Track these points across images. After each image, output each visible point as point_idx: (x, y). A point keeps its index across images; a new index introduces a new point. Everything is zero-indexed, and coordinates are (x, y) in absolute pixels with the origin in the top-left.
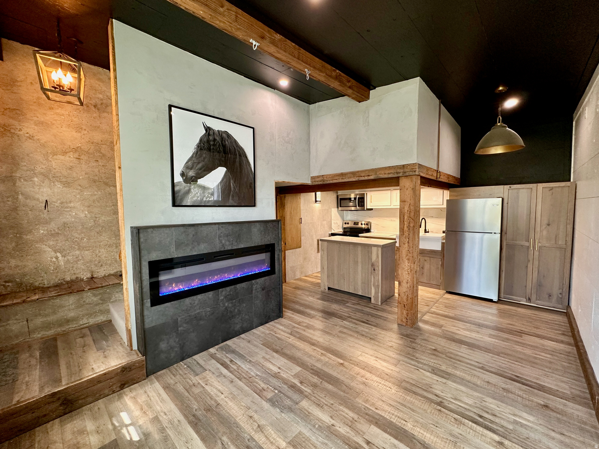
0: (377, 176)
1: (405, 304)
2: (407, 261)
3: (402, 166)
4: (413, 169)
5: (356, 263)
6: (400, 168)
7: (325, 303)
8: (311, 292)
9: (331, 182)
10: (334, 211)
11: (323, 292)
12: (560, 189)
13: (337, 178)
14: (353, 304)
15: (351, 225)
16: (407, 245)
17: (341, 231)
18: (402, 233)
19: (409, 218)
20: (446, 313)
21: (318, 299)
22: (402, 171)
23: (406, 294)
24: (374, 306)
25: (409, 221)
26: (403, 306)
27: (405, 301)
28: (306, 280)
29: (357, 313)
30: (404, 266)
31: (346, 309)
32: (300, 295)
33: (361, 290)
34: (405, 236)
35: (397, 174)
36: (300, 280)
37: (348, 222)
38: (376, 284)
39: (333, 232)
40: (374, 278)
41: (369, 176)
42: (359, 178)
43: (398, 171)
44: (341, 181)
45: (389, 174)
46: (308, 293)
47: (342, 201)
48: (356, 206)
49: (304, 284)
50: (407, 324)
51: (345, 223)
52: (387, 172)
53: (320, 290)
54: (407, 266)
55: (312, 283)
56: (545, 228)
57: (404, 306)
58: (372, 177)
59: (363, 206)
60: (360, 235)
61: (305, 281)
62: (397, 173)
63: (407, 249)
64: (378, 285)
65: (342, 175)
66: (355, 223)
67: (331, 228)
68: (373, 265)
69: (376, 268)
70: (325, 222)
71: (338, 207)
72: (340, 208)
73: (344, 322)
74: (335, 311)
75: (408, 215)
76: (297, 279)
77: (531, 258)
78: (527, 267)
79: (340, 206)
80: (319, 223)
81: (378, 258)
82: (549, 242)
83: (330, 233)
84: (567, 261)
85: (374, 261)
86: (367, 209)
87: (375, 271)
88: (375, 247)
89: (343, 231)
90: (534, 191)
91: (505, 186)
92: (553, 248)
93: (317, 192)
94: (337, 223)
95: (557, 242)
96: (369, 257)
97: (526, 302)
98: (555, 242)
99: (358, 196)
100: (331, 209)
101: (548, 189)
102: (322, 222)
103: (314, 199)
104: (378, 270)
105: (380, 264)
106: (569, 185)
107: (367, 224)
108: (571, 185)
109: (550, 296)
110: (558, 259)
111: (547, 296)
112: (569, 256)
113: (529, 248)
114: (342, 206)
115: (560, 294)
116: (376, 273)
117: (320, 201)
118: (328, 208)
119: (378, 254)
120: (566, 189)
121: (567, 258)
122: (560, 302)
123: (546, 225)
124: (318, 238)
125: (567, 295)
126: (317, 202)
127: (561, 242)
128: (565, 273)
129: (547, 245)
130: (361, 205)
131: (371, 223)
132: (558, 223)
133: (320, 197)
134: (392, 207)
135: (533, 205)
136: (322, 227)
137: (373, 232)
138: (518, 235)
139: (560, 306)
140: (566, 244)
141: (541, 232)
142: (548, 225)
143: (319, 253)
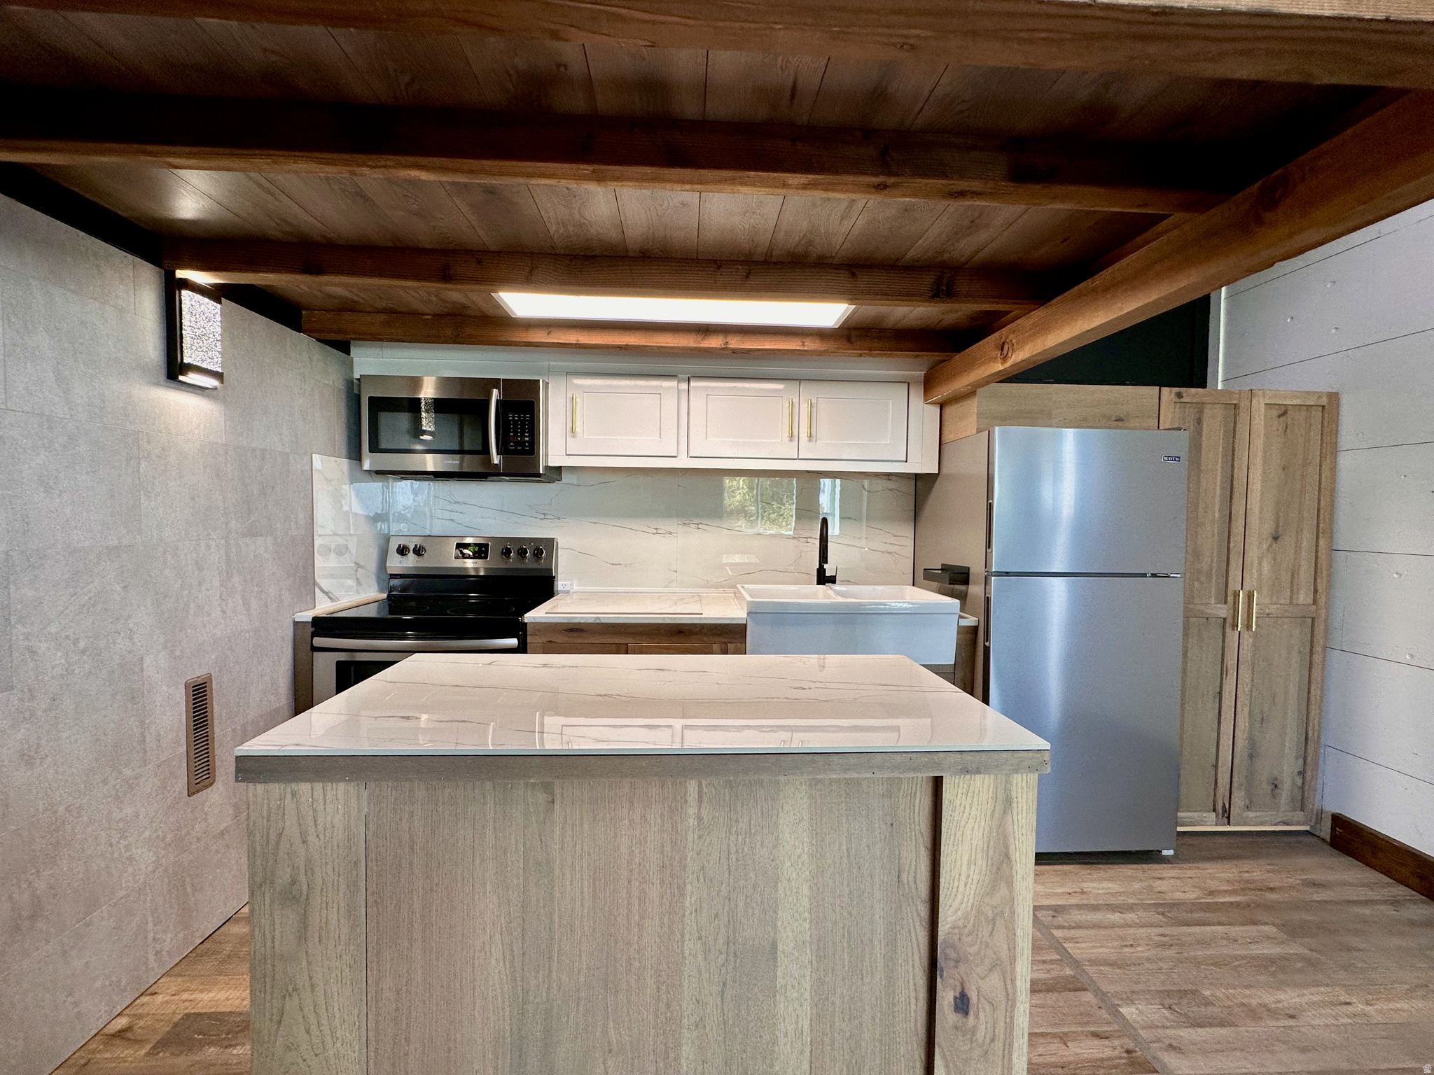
10: (331, 472)
12: (1304, 412)
17: (368, 595)
37: (421, 541)
39: (323, 607)
47: (385, 418)
48: (485, 450)
51: (402, 550)
56: (1268, 550)
59: (531, 449)
69: (984, 984)
72: (370, 461)
77: (1231, 661)
78: (1220, 693)
79: (374, 448)
80: (208, 547)
81: (1010, 883)
82: (1275, 598)
83: (307, 616)
84: (1317, 658)
85: (966, 917)
86: (547, 468)
87: (966, 1013)
88: (979, 777)
89: (385, 596)
90: (1243, 416)
91: (1165, 390)
92: (1286, 620)
93: (184, 292)
94: (341, 551)
95: (1295, 596)
96: (904, 876)
97: (1216, 825)
98: (1291, 598)
99: (495, 392)
100: (307, 458)
101: (1275, 413)
102: (232, 542)
103: (152, 347)
104: (1001, 997)
105: (1019, 941)
106: (1324, 401)
107: (538, 553)
108: (1329, 402)
109: (1276, 786)
110: (1295, 660)
111: (1269, 788)
112: (1321, 642)
113: (1227, 624)
114: (383, 446)
115: (1300, 773)
116: (980, 1035)
117: (218, 376)
118: (288, 450)
119: (1005, 838)
120: (1317, 414)
121: (1318, 649)
122: (1298, 805)
123: (1270, 540)
124: (196, 673)
125: (1314, 777)
126: (181, 378)
127: (1304, 597)
128: (1313, 699)
129: (1273, 609)
130: (517, 443)
131: (557, 543)
132: (1300, 530)
133: (219, 344)
134: (683, 462)
135: (1240, 464)
136: (236, 579)
137: (568, 592)
138: (1198, 580)
139: (1300, 815)
140: (1315, 602)
141: (1260, 564)
142: (1276, 538)
143: (211, 785)
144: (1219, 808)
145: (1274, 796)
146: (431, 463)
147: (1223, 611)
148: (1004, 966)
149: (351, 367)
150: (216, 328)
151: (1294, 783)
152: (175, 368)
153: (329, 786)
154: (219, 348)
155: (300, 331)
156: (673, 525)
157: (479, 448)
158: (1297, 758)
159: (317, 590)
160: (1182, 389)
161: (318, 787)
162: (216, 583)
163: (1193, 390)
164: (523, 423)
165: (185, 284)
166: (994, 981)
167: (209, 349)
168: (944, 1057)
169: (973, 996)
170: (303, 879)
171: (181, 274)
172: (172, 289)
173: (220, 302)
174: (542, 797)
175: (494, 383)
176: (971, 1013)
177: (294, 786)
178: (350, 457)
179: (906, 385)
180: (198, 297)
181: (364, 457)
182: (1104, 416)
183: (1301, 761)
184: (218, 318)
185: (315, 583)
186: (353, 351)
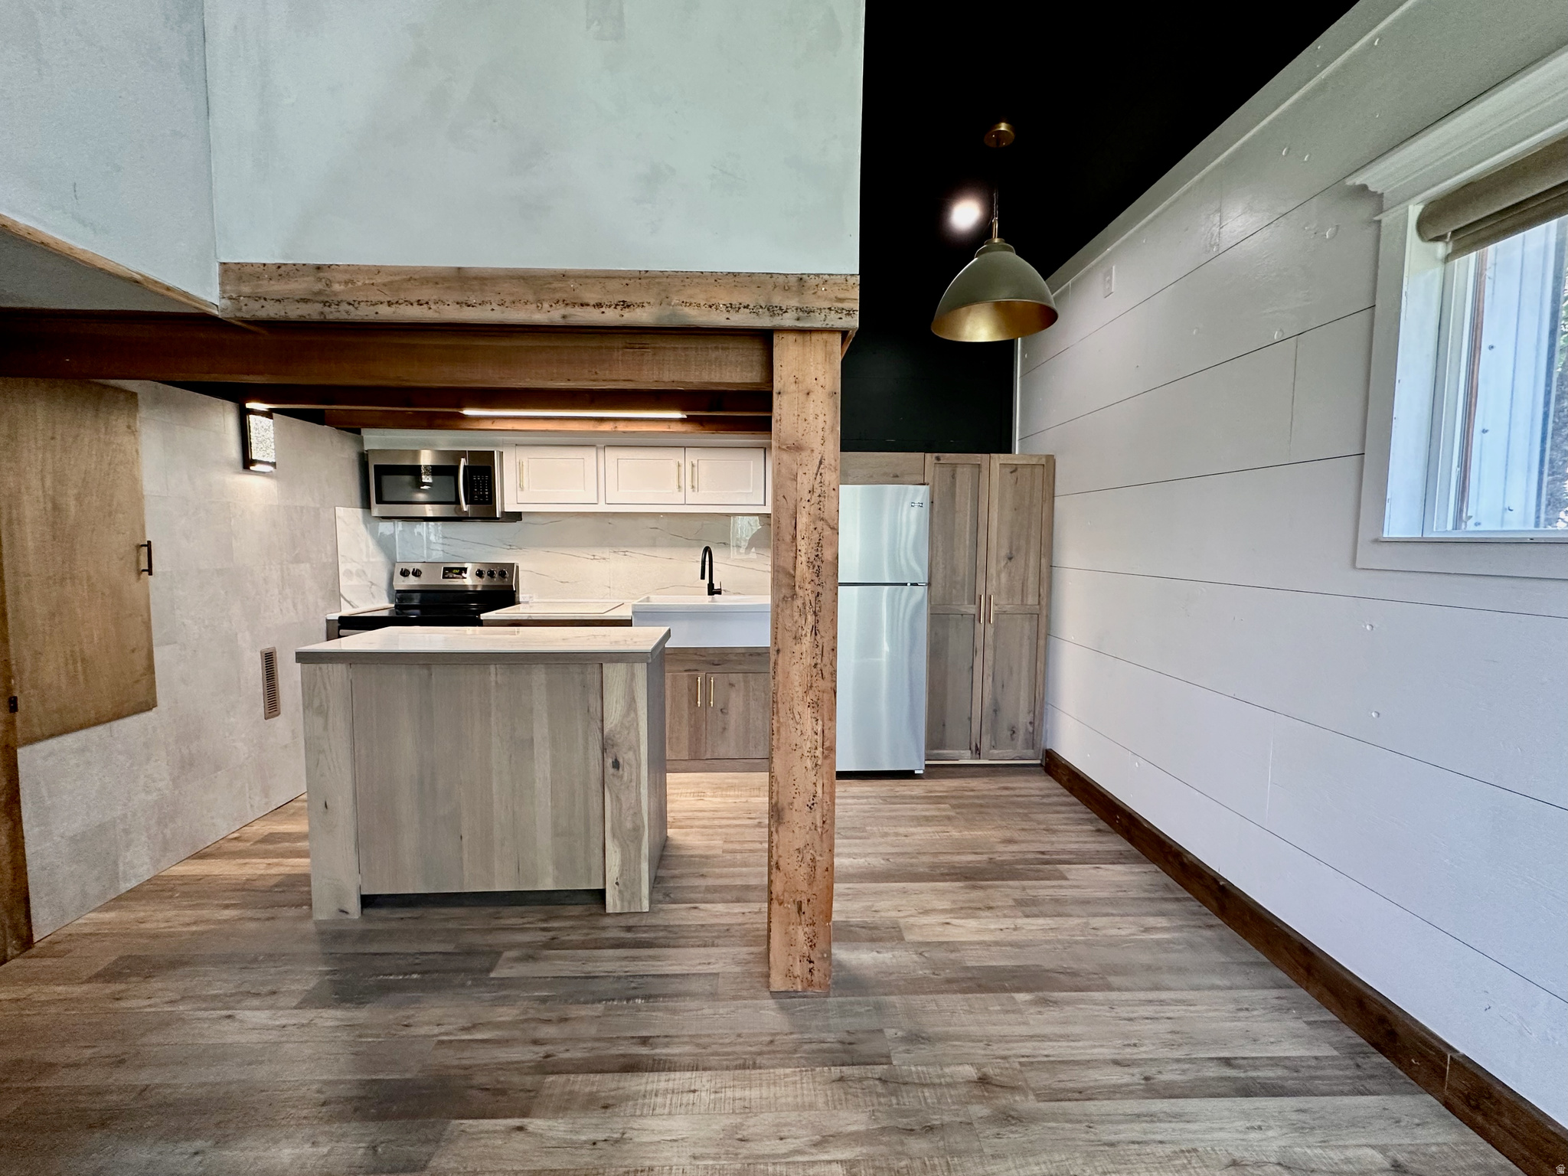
0: (668, 311)
1: (804, 899)
2: (808, 713)
3: (793, 280)
4: (841, 300)
5: (525, 745)
6: (786, 289)
7: (361, 1015)
8: (249, 962)
9: (385, 313)
10: (349, 519)
11: (332, 936)
12: (1029, 470)
13: (425, 294)
14: (529, 958)
15: (433, 579)
16: (807, 641)
17: (380, 604)
18: (785, 591)
19: (820, 524)
20: (861, 861)
21: (310, 1001)
22: (794, 302)
23: (808, 857)
24: (629, 929)
25: (816, 536)
26: (795, 908)
27: (804, 887)
28: (198, 879)
29: (575, 1011)
30: (795, 738)
31: (507, 1014)
32: (164, 1023)
33: (550, 868)
34: (799, 602)
35: (773, 315)
36: (156, 890)
37: (418, 566)
38: (629, 825)
39: (347, 611)
40: (618, 799)
41: (626, 305)
42: (569, 310)
43: (777, 300)
44: (452, 313)
45: (730, 307)
46: (221, 983)
47: (387, 480)
48: (457, 502)
49: (190, 915)
50: (811, 984)
51: (404, 573)
52: (723, 298)
53: (309, 926)
54: (810, 732)
55: (247, 892)
56: (1004, 567)
57: (800, 909)
58: (643, 316)
59: (490, 500)
60: (484, 616)
61: (196, 891)
62: (773, 310)
63: (808, 661)
64: (637, 830)
65: (461, 279)
66: (448, 572)
67: (335, 595)
68: (606, 745)
69: (626, 757)
70: (305, 569)
71: (366, 505)
72: (377, 510)
73: (535, 1124)
74: (450, 1058)
75: (814, 510)
76: (136, 895)
77: (979, 644)
78: (972, 667)
79: (380, 501)
80: (271, 570)
81: (635, 711)
82: (1010, 601)
83: (335, 616)
84: (1041, 642)
85: (616, 726)
86: (504, 513)
87: (618, 768)
88: (619, 664)
89: (393, 605)
90: (985, 472)
91: (928, 455)
92: (1018, 616)
93: (251, 416)
94: (361, 574)
95: (1025, 599)
96: (591, 710)
97: (971, 759)
98: (1022, 601)
99: (463, 460)
100: (332, 510)
101: (1008, 470)
102: (285, 567)
103: (234, 451)
104: (634, 762)
105: (641, 737)
106: (1043, 461)
107: (502, 574)
108: (1047, 462)
109: (1014, 732)
110: (1026, 642)
111: (1009, 733)
112: (1044, 631)
113: (975, 618)
114: (386, 499)
115: (1031, 723)
116: (625, 778)
117: (274, 464)
118: (318, 506)
119: (633, 691)
120: (1038, 471)
121: (1042, 635)
122: (1031, 743)
123: (1006, 559)
124: (267, 646)
125: (1041, 724)
126: (252, 468)
127: (1031, 600)
128: (1039, 672)
129: (1008, 608)
130: (480, 496)
131: (517, 567)
132: (1027, 553)
133: (273, 444)
134: (602, 508)
135: (983, 508)
136: (288, 591)
137: (527, 603)
138: (955, 588)
139: (1030, 752)
140: (1039, 603)
141: (998, 575)
142: (1010, 559)
143: (277, 715)
144: (974, 749)
145: (1012, 739)
146: (429, 511)
147: (972, 609)
148: (635, 749)
149: (361, 442)
150: (271, 434)
151: (1027, 729)
152: (247, 462)
153: (335, 665)
154: (273, 447)
155: (323, 425)
156: (606, 552)
157: (453, 500)
158: (1029, 712)
159: (342, 599)
160: (940, 454)
161: (330, 665)
162: (276, 591)
163: (948, 455)
164: (484, 481)
165: (252, 412)
166: (630, 755)
167: (267, 447)
168: (609, 787)
169: (621, 761)
170: (324, 703)
171: (249, 405)
172: (243, 414)
173: (272, 418)
174: (425, 672)
175: (462, 454)
176: (621, 769)
177: (321, 665)
178: (363, 507)
179: (763, 450)
180: (259, 418)
181: (372, 506)
182: (885, 474)
183: (1032, 715)
184: (272, 428)
185: (341, 595)
186: (364, 431)
